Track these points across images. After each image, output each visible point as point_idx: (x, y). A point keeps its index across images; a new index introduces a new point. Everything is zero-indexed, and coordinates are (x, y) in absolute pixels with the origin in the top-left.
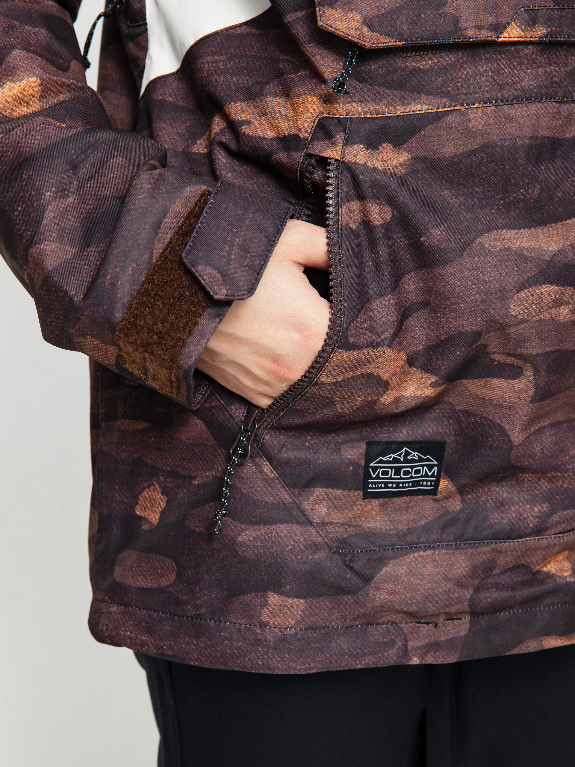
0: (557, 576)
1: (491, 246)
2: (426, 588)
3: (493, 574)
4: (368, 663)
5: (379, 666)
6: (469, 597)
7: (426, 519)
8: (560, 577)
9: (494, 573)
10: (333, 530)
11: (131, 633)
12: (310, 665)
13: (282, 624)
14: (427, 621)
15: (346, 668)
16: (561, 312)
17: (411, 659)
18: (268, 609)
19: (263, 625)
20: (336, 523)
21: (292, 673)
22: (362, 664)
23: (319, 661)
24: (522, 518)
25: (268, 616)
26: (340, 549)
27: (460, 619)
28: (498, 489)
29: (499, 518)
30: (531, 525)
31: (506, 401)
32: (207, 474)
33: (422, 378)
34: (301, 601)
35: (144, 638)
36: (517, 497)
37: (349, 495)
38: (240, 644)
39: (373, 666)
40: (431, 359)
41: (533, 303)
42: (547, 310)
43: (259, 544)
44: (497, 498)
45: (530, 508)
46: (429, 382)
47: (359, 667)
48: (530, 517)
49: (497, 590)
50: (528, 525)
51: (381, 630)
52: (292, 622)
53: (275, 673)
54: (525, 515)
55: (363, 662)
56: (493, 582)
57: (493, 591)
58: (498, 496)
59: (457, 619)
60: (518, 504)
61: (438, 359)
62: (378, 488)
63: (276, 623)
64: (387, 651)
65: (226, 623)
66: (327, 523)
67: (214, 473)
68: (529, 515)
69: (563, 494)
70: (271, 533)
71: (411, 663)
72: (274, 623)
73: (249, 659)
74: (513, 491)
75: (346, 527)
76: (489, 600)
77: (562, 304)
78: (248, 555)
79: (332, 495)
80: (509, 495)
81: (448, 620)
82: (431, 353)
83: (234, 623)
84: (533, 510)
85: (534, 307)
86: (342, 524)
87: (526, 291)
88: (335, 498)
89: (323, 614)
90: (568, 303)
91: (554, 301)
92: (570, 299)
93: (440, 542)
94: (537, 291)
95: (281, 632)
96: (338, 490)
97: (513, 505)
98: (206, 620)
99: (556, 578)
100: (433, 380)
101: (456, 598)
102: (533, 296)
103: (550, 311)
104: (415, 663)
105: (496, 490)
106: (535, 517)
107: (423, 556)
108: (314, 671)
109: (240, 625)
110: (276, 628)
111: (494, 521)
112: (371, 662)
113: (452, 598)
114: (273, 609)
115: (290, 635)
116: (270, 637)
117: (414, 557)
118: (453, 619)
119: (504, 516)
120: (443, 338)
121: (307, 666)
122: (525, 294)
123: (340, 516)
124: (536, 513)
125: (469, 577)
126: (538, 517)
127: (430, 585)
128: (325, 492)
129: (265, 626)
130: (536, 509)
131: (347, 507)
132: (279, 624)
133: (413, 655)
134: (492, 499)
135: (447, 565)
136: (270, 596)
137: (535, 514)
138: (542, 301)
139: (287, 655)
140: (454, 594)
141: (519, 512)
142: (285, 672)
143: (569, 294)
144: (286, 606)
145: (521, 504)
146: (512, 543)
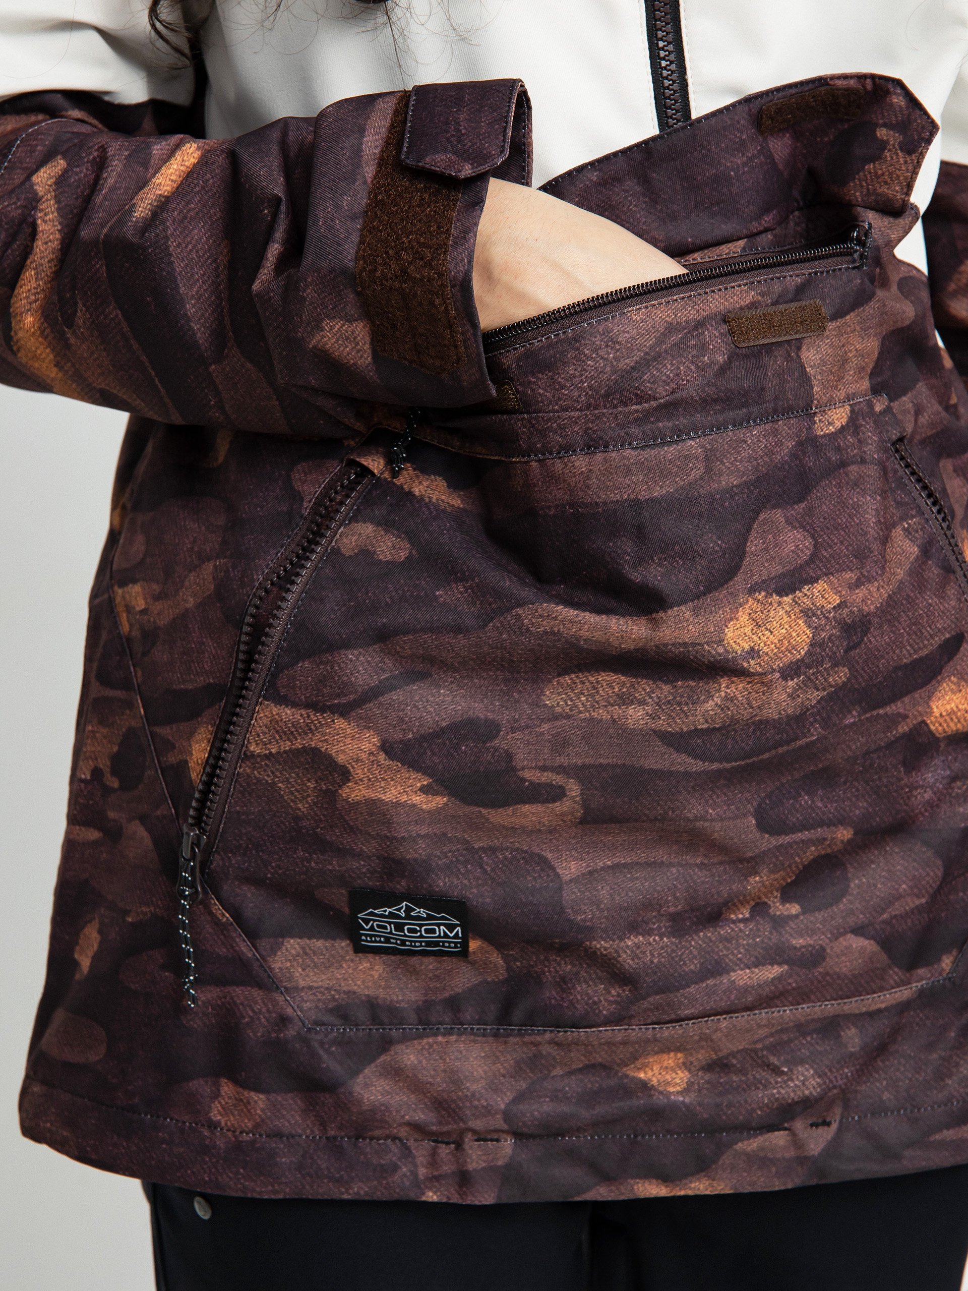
0: (656, 1090)
1: (532, 624)
2: (440, 1089)
3: (552, 1075)
4: (358, 1193)
5: (375, 1198)
6: (503, 1106)
7: (452, 990)
8: (661, 1093)
9: (554, 1073)
10: (311, 997)
11: (51, 1125)
12: (273, 1186)
13: (236, 1126)
14: (446, 1140)
15: (326, 1197)
16: (630, 712)
17: (424, 1194)
18: (220, 1103)
19: (213, 1126)
20: (317, 988)
21: (249, 1195)
22: (349, 1194)
23: (286, 1183)
24: (591, 1001)
25: (220, 1113)
26: (318, 1025)
27: (497, 1140)
28: (558, 959)
29: (558, 998)
30: (605, 1012)
31: (544, 826)
32: (144, 909)
33: (409, 779)
34: (261, 1096)
35: (65, 1134)
36: (586, 972)
37: (333, 946)
38: (182, 1150)
39: (366, 1198)
40: (425, 753)
41: (583, 694)
42: (606, 706)
43: (210, 1010)
44: (557, 972)
45: (605, 989)
46: (419, 785)
47: (345, 1196)
48: (603, 1002)
49: (552, 1100)
50: (600, 1011)
51: (376, 1146)
52: (250, 1125)
53: (226, 1194)
54: (596, 999)
55: (351, 1191)
56: (550, 1087)
57: (545, 1101)
58: (558, 968)
59: (492, 1140)
60: (586, 982)
61: (434, 754)
62: (376, 942)
63: (229, 1124)
64: (385, 1178)
65: (165, 1119)
66: (303, 988)
67: (152, 909)
68: (602, 999)
69: (655, 973)
70: (225, 998)
71: (424, 1199)
72: (226, 1124)
73: (193, 1172)
74: (580, 964)
75: (333, 993)
76: (536, 1113)
77: (632, 703)
78: (195, 1026)
79: (310, 949)
80: (575, 969)
81: (477, 1140)
82: (425, 745)
83: (177, 1120)
84: (609, 993)
85: (583, 699)
86: (327, 989)
87: (573, 676)
88: (314, 953)
89: (293, 1116)
90: (642, 703)
91: (618, 695)
92: (647, 698)
93: (470, 1024)
94: (591, 678)
95: (235, 1137)
96: (318, 939)
97: (580, 983)
98: (140, 1114)
99: (653, 1092)
100: (425, 783)
101: (483, 1106)
102: (584, 683)
103: (610, 708)
104: (430, 1200)
105: (556, 960)
106: (611, 1003)
107: (441, 1043)
108: (281, 1196)
109: (184, 1123)
110: (228, 1130)
111: (550, 1002)
112: (362, 1192)
113: (476, 1107)
114: (227, 1103)
115: (246, 1141)
116: (221, 1143)
117: (428, 1043)
118: (485, 1140)
119: (564, 996)
120: (444, 724)
121: (270, 1188)
122: (571, 679)
123: (323, 977)
124: (613, 996)
125: (511, 1077)
126: (615, 1002)
127: (444, 1085)
128: (298, 944)
129: (216, 1128)
130: (613, 992)
131: (332, 964)
132: (233, 1125)
133: (427, 1187)
134: (550, 972)
135: (476, 1058)
136: (223, 1084)
137: (612, 999)
138: (598, 692)
139: (242, 1171)
140: (479, 1101)
141: (587, 994)
142: (239, 1194)
143: (645, 690)
144: (241, 1100)
145: (590, 983)
146: (576, 1034)
